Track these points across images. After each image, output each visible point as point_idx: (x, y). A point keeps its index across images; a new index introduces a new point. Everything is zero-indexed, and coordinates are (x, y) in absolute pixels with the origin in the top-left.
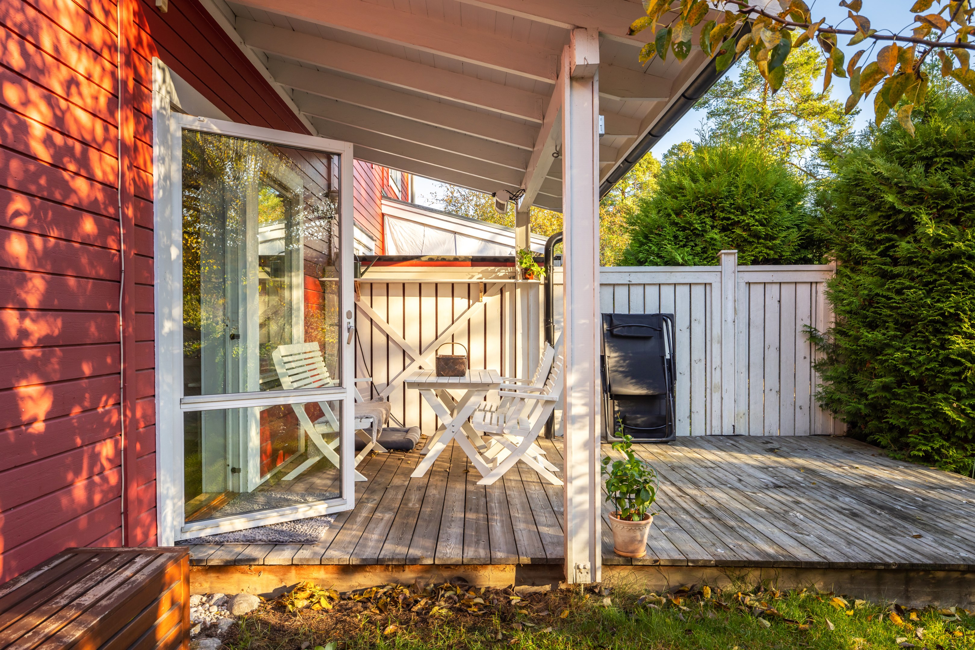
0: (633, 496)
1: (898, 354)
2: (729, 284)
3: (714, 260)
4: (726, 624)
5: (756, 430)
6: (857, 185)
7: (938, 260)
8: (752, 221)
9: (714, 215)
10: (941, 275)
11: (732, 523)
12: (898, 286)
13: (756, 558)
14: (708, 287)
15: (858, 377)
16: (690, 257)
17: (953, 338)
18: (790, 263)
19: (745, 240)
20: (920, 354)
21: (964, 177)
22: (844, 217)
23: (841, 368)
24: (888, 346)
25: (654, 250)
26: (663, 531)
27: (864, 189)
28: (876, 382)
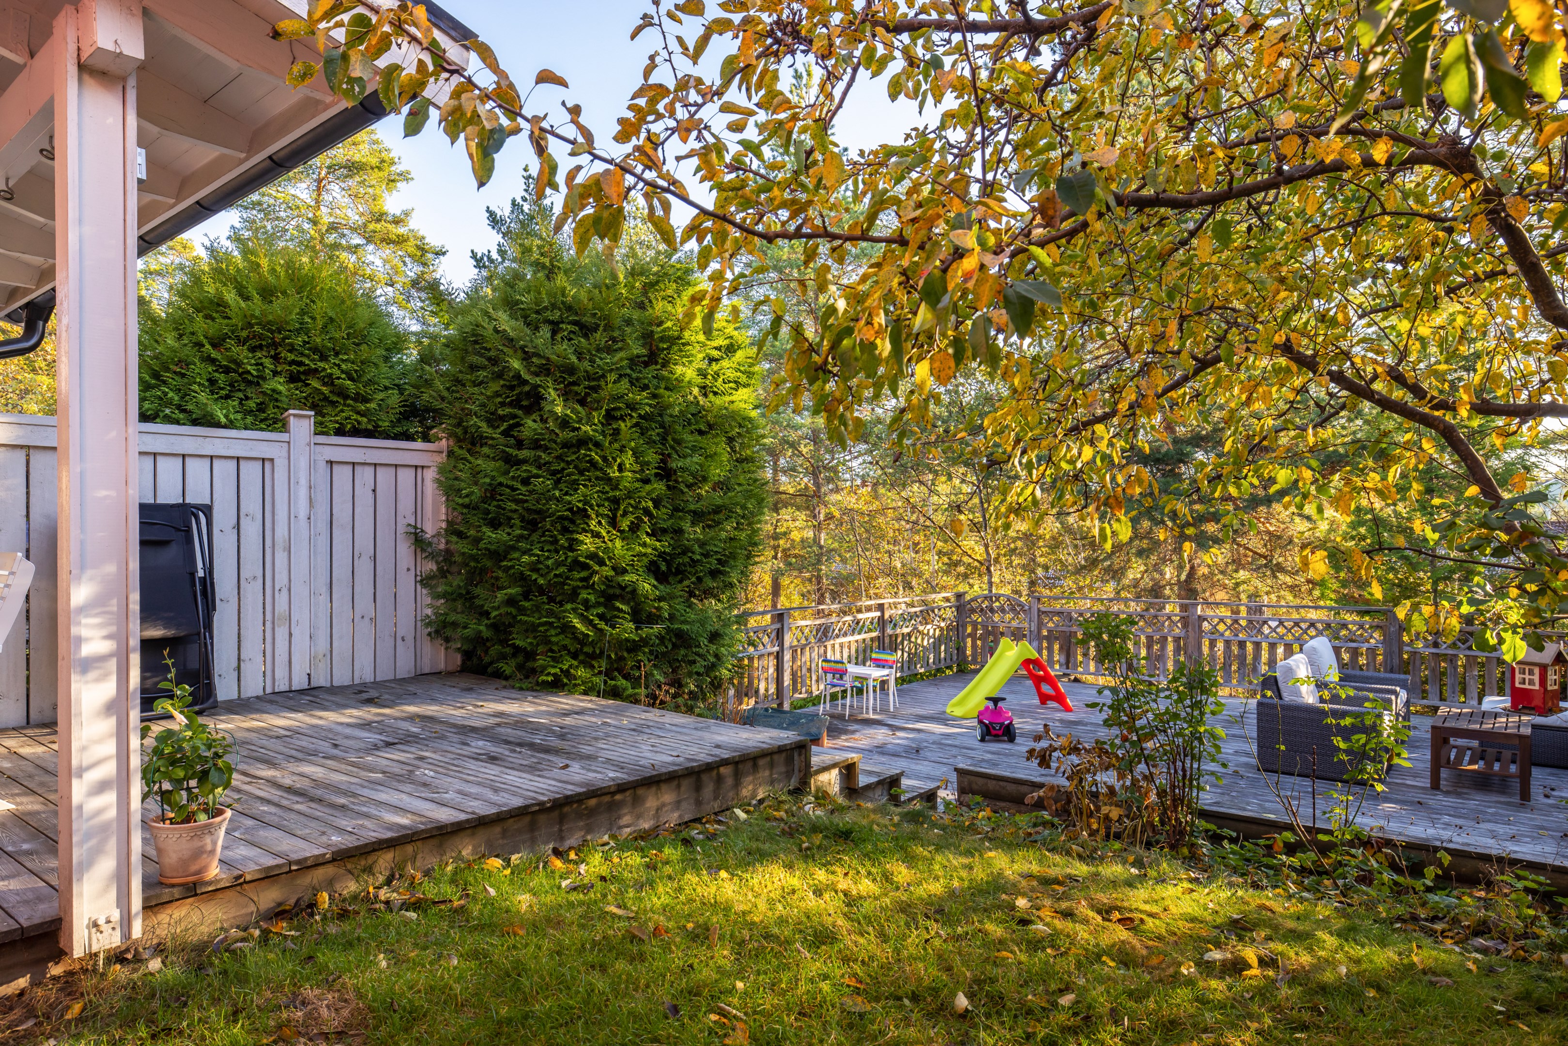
0: (193, 783)
1: (525, 559)
2: (302, 463)
3: (278, 424)
4: (359, 932)
5: (342, 678)
6: (476, 342)
7: (566, 445)
8: (336, 372)
9: (277, 354)
10: (568, 463)
11: (342, 801)
12: (525, 475)
13: (389, 835)
14: (268, 465)
15: (478, 591)
16: (239, 416)
17: (581, 537)
18: (388, 437)
19: (326, 399)
20: (548, 558)
21: (589, 351)
22: (458, 381)
23: (457, 581)
24: (514, 548)
25: (172, 399)
26: (237, 834)
27: (486, 349)
28: (501, 595)
